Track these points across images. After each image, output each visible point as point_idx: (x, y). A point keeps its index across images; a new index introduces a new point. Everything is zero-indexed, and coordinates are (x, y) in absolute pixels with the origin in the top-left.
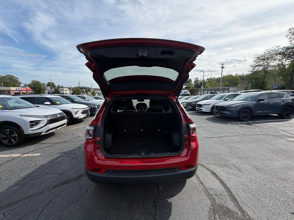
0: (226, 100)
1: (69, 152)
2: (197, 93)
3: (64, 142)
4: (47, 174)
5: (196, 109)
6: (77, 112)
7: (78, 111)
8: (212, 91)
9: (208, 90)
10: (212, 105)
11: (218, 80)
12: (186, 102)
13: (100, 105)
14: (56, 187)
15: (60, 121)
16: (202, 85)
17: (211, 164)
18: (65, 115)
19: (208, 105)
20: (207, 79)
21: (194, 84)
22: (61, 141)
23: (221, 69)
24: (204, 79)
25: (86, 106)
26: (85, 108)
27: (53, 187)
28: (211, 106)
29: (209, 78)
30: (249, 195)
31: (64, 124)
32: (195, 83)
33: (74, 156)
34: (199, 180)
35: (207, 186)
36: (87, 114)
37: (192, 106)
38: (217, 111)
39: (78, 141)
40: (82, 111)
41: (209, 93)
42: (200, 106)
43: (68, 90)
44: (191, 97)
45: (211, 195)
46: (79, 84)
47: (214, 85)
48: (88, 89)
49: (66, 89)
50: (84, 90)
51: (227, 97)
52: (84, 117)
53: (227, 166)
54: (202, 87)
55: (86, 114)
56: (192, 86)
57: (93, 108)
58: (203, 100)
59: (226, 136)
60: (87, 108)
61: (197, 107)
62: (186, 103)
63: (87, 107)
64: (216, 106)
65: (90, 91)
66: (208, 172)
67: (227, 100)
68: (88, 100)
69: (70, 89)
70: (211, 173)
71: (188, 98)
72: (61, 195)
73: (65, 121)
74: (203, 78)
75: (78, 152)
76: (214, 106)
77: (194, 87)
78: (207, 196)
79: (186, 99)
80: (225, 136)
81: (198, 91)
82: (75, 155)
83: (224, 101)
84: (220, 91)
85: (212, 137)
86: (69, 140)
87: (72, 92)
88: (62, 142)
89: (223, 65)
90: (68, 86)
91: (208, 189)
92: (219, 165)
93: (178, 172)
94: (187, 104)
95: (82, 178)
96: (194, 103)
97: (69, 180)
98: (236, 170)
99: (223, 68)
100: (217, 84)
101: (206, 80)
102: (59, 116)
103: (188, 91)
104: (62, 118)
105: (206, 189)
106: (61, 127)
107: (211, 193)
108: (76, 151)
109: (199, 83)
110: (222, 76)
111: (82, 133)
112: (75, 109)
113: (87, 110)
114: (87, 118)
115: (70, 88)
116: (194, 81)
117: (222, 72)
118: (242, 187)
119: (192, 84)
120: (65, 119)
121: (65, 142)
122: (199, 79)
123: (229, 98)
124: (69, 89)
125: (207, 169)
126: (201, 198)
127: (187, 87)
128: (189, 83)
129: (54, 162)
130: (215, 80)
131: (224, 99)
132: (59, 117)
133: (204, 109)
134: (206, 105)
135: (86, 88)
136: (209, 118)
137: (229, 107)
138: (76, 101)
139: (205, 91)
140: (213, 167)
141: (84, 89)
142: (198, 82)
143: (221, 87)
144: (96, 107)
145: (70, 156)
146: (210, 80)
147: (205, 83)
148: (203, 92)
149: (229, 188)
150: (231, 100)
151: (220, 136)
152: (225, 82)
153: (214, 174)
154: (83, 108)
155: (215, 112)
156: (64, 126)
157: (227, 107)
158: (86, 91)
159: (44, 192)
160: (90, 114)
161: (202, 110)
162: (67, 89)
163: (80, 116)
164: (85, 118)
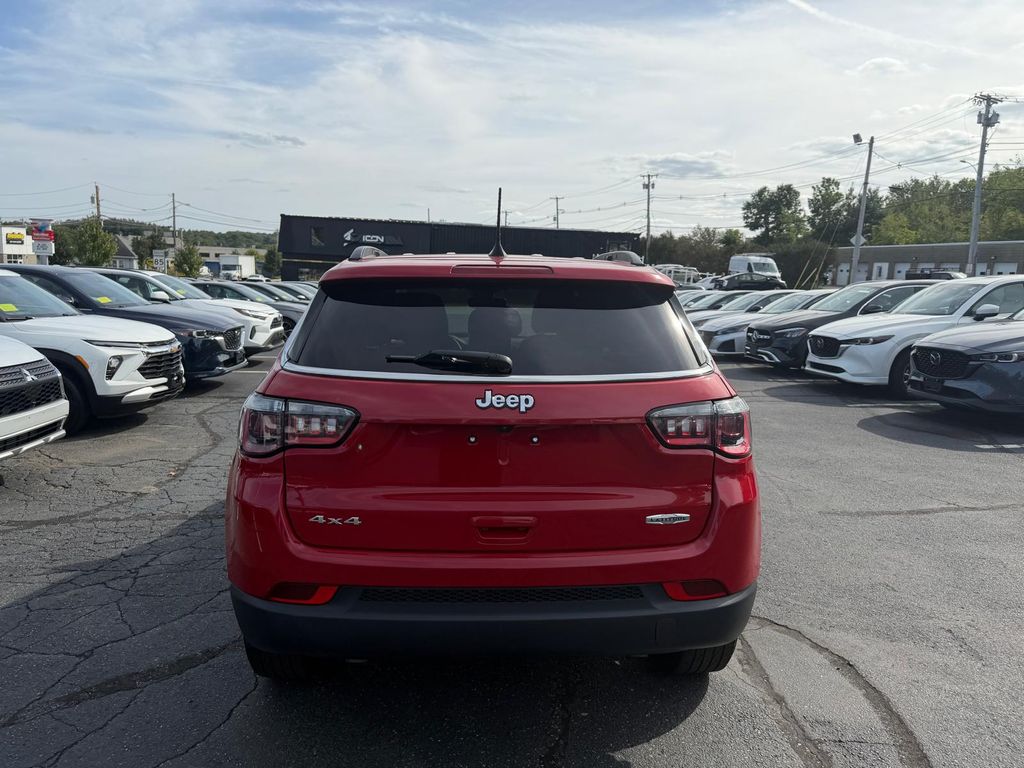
0: (980, 318)
1: (100, 566)
2: (829, 275)
3: (61, 520)
4: (12, 651)
5: (808, 368)
6: (114, 363)
7: (120, 359)
8: (922, 266)
9: (894, 259)
10: (898, 344)
11: (960, 196)
12: (752, 325)
13: (239, 329)
14: (72, 700)
15: (38, 405)
16: (860, 229)
17: (840, 627)
18: (59, 375)
19: (878, 341)
20: (894, 189)
21: (811, 221)
22: (44, 514)
23: (980, 127)
24: (872, 187)
25: (166, 335)
26: (162, 343)
27: (58, 700)
28: (890, 350)
29: (902, 185)
30: (991, 742)
31: (52, 428)
32: (815, 211)
33: (129, 581)
34: (769, 685)
35: (801, 709)
36: (170, 378)
37: (783, 350)
38: (921, 379)
39: (138, 517)
40: (143, 359)
41: (903, 274)
42: (831, 347)
43: (28, 240)
44: (781, 295)
45: (815, 743)
46: (96, 200)
47: (932, 227)
48: (148, 234)
49: (16, 230)
50: (128, 242)
51: (986, 298)
52: (154, 395)
53: (917, 635)
54: (858, 240)
55: (165, 380)
56: (799, 229)
57: (198, 344)
58: (852, 313)
59: (950, 509)
60: (170, 342)
61: (812, 358)
62: (750, 330)
63: (168, 335)
64: (920, 348)
65: (164, 246)
66: (820, 658)
67: (987, 319)
68: (166, 297)
69: (39, 230)
70: (834, 663)
71: (767, 301)
72: (108, 729)
73: (59, 409)
74: (866, 183)
75: (146, 565)
76: (909, 348)
77: (807, 238)
78: (793, 746)
79: (755, 309)
80: (942, 510)
81: (832, 261)
82: (135, 578)
83: (969, 319)
84: (969, 267)
85: (873, 514)
86: (86, 514)
87: (52, 248)
88: (54, 522)
89: (988, 106)
90: (27, 216)
91: (803, 723)
92: (878, 634)
93: (653, 608)
94: (755, 336)
95: (192, 671)
96: (798, 332)
97: (131, 675)
98: (956, 653)
99: (988, 121)
100: (949, 222)
101: (884, 193)
102: (29, 379)
103: (770, 261)
104: (43, 394)
105: (797, 722)
106: (40, 441)
107: (815, 736)
108: (138, 562)
109: (838, 212)
110: (980, 172)
111: (153, 480)
112: (107, 344)
113: (170, 357)
114: (168, 399)
115: (40, 224)
116: (811, 202)
117: (984, 145)
118: (969, 714)
119: (800, 221)
120: (58, 397)
121: (67, 520)
122: (843, 190)
123: (996, 307)
124: (36, 229)
125: (815, 646)
126: (763, 752)
127: (765, 235)
128: (778, 211)
129: (35, 604)
130: (940, 198)
131: (969, 313)
132: (33, 385)
133: (851, 368)
134: (865, 341)
135: (133, 229)
136: (879, 418)
137: (992, 355)
138: (103, 300)
139: (876, 265)
140: (843, 642)
141: (125, 234)
142: (834, 208)
143: (973, 244)
144: (219, 338)
145: (111, 584)
146: (911, 197)
147: (881, 216)
148: (865, 268)
149: (907, 718)
150: (1010, 319)
151: (916, 507)
152: (1000, 212)
153: (845, 665)
154: (152, 345)
155: (913, 383)
156: (52, 437)
157: (977, 357)
158: (136, 244)
159: (24, 718)
160: (184, 380)
161: (841, 370)
162: (23, 231)
163: (132, 384)
164: (156, 399)
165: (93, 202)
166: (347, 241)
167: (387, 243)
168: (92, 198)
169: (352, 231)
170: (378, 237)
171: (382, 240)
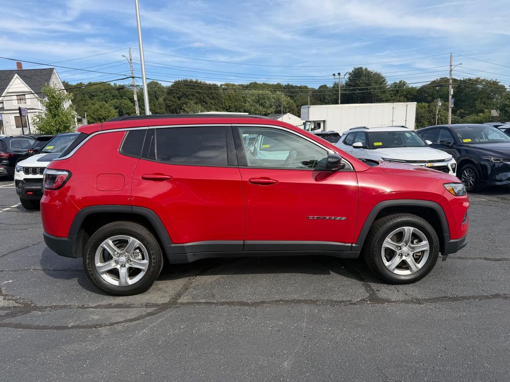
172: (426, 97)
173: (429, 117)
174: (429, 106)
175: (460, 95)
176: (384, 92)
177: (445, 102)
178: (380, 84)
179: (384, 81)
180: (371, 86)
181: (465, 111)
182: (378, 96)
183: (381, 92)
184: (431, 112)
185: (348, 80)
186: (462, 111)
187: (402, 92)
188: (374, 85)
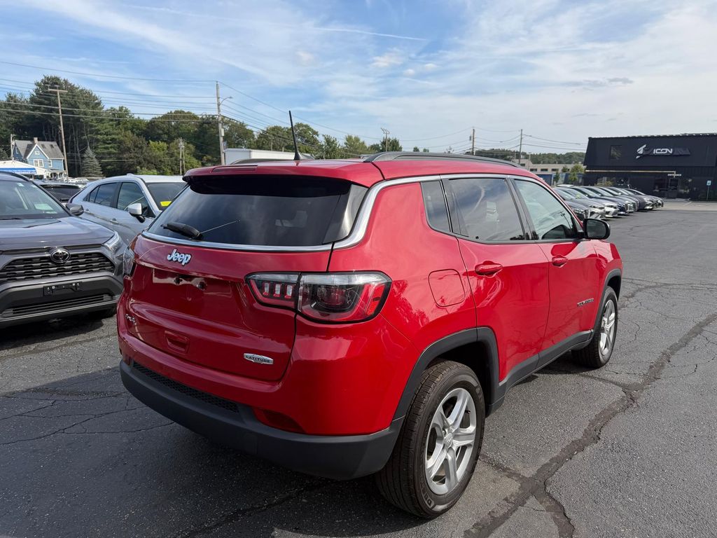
165: (470, 139)
166: (639, 155)
167: (674, 154)
168: (470, 137)
169: (645, 146)
170: (667, 150)
171: (671, 152)
172: (160, 135)
173: (170, 163)
174: (168, 148)
175: (203, 136)
176: (101, 121)
177: (188, 143)
178: (93, 108)
179: (99, 104)
180: (78, 108)
181: (213, 157)
182: (91, 126)
183: (96, 119)
184: (172, 155)
185: (35, 94)
186: (210, 157)
187: (125, 123)
188: (83, 108)
